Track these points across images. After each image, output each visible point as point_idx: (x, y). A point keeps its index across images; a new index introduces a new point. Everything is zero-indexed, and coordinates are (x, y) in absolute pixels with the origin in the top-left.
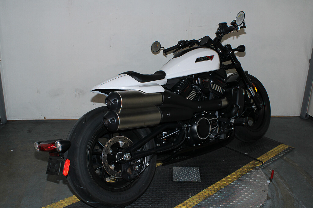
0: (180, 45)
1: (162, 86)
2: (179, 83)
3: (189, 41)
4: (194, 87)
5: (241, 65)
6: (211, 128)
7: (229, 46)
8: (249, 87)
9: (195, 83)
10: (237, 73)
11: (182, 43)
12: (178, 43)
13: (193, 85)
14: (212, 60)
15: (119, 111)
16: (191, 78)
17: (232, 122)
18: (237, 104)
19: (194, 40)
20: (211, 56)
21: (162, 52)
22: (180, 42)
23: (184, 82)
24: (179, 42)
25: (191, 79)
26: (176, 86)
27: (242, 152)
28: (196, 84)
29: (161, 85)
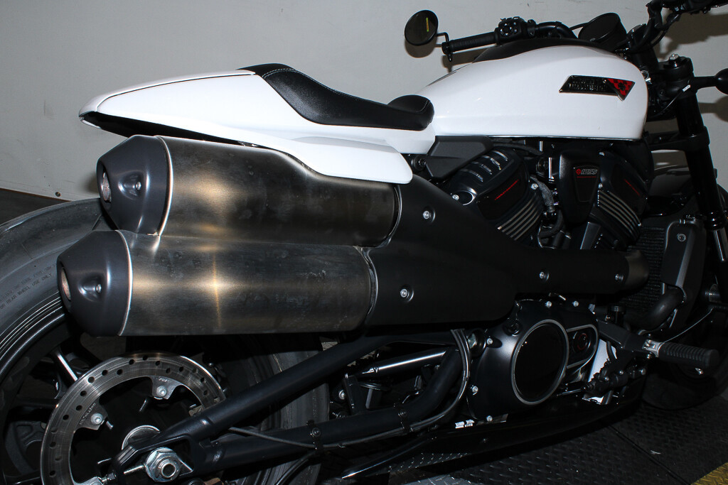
0: (505, 32)
1: (408, 157)
2: (478, 158)
3: (542, 25)
4: (534, 187)
5: (708, 142)
6: (568, 364)
7: (686, 63)
8: (715, 228)
9: (541, 174)
10: (687, 169)
11: (513, 26)
12: (501, 25)
13: (533, 182)
14: (623, 97)
15: (154, 239)
16: (532, 150)
17: (648, 352)
18: (679, 283)
19: (558, 24)
20: (625, 82)
21: (438, 53)
22: (507, 24)
23: (500, 160)
24: (504, 21)
25: (531, 155)
26: (466, 170)
27: (641, 444)
28: (545, 180)
29: (405, 155)
